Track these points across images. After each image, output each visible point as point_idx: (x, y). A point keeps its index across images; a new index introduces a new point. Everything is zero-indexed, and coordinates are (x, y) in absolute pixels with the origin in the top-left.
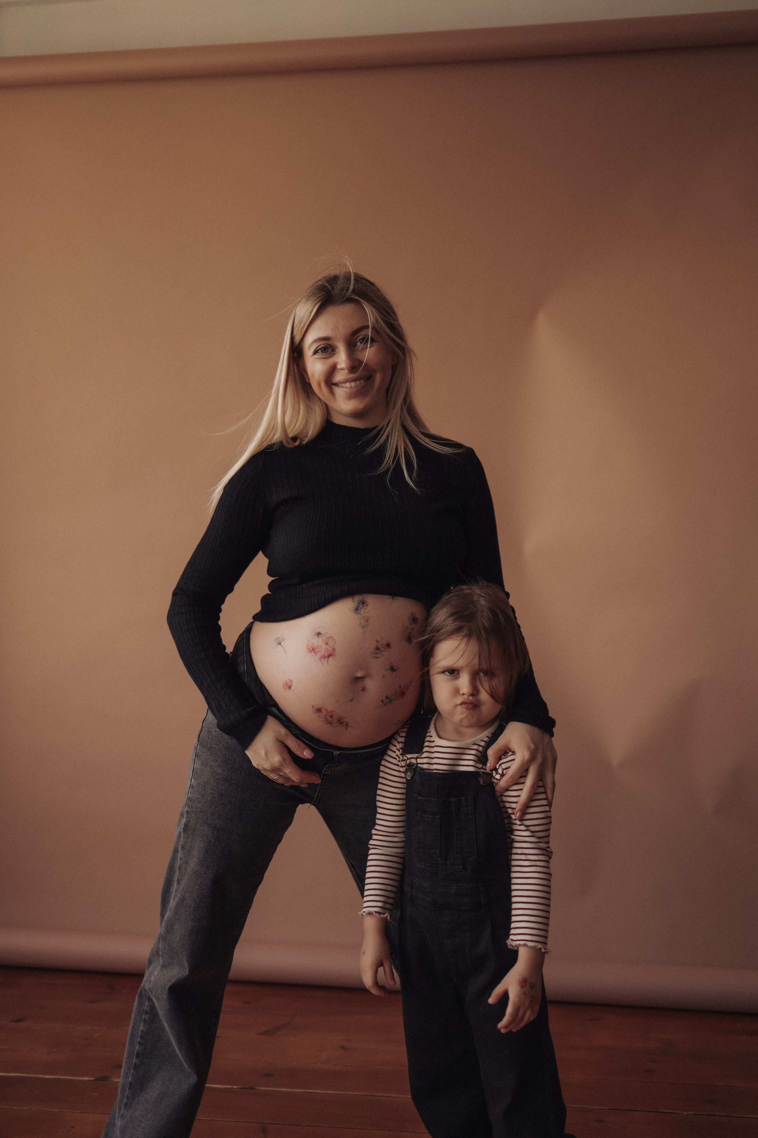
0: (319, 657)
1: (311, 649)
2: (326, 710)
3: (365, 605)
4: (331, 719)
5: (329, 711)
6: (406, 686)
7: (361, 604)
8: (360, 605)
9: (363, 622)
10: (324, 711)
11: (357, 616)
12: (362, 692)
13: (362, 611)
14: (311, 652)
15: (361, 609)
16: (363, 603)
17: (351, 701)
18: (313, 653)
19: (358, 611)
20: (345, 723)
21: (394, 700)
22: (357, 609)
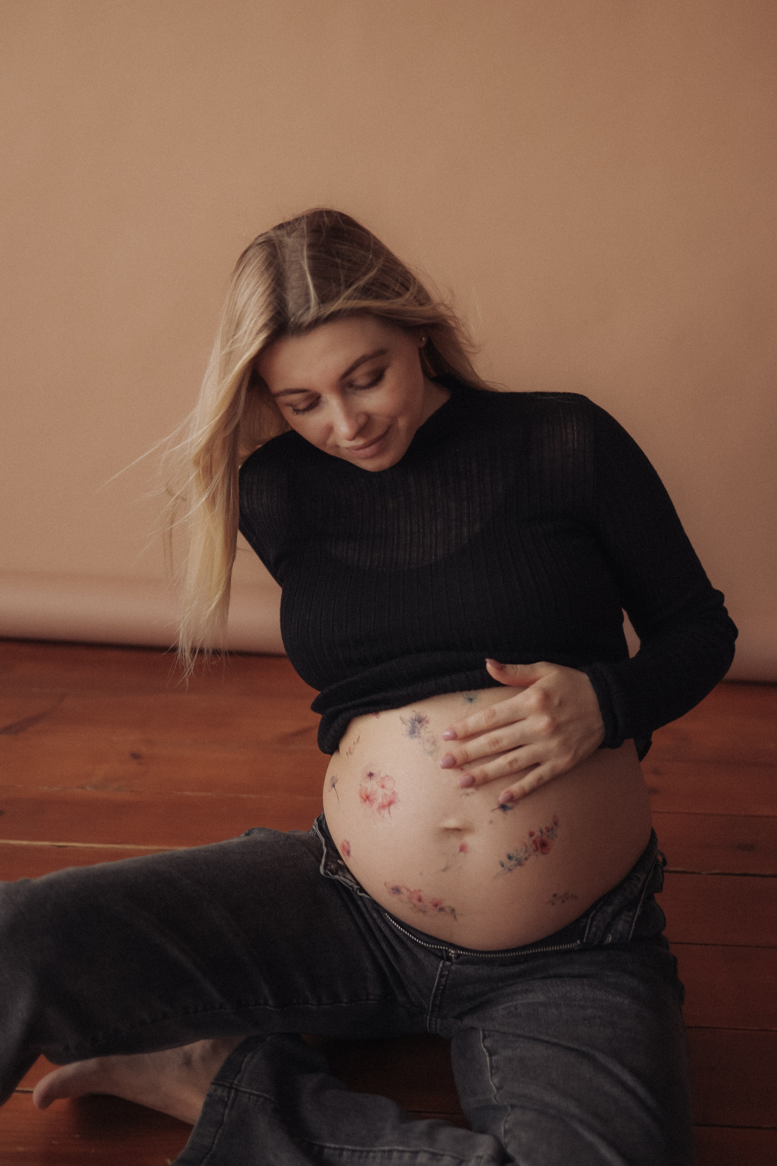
0: (377, 807)
1: (365, 797)
2: (408, 890)
3: (424, 723)
4: (420, 904)
5: (412, 890)
6: (544, 831)
7: (417, 723)
8: (416, 725)
9: (428, 747)
10: (404, 891)
11: (416, 741)
12: (462, 854)
13: (422, 732)
14: (365, 801)
15: (418, 729)
16: (420, 720)
17: (444, 870)
18: (367, 802)
19: (416, 734)
20: (448, 910)
21: (526, 859)
22: (413, 732)
